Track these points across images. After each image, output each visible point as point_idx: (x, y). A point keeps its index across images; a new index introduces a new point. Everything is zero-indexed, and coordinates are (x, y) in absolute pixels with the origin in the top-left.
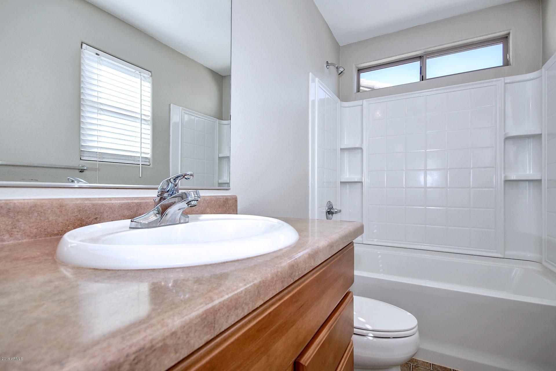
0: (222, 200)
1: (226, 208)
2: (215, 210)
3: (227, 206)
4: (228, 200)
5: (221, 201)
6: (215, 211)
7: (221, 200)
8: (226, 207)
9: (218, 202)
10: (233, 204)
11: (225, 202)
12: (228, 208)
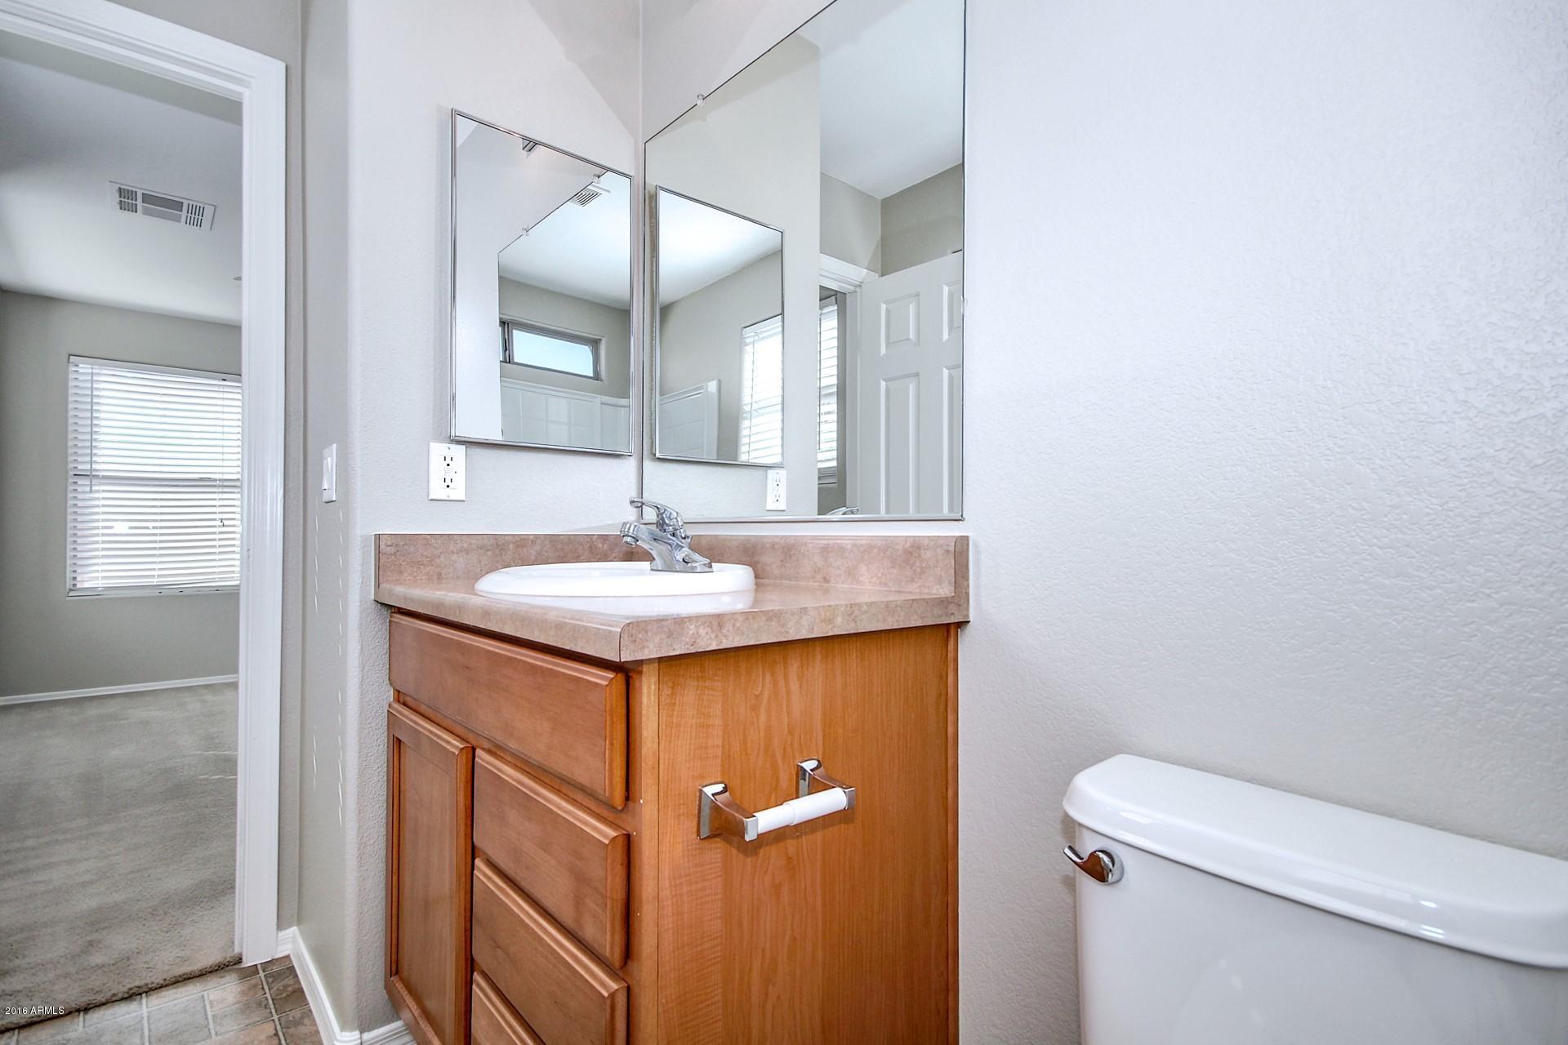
0: (900, 548)
1: (915, 570)
2: (882, 571)
3: (918, 564)
4: (919, 548)
5: (898, 549)
6: (882, 574)
7: (897, 547)
8: (914, 568)
9: (888, 553)
10: (937, 561)
11: (911, 553)
12: (919, 570)
